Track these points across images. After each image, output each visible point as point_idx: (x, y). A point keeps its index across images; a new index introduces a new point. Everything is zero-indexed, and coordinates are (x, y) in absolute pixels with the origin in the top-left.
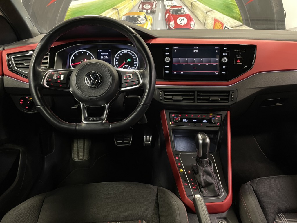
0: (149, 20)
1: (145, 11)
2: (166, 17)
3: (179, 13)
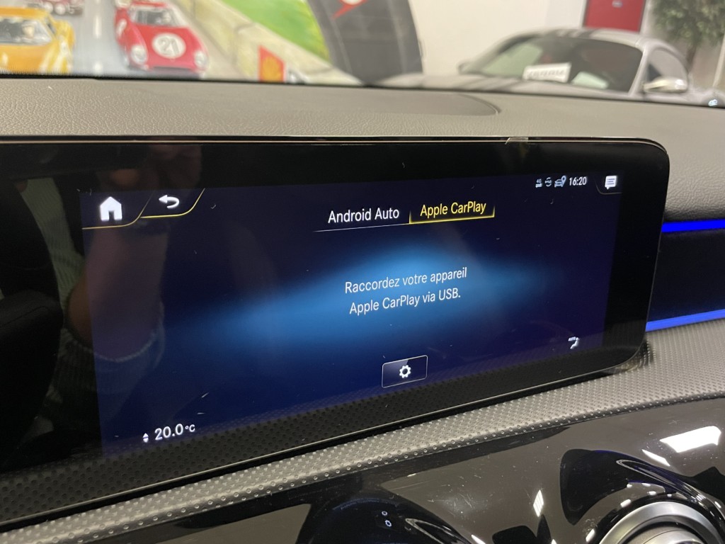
0: (62, 37)
1: (48, 7)
2: (120, 30)
3: (159, 21)
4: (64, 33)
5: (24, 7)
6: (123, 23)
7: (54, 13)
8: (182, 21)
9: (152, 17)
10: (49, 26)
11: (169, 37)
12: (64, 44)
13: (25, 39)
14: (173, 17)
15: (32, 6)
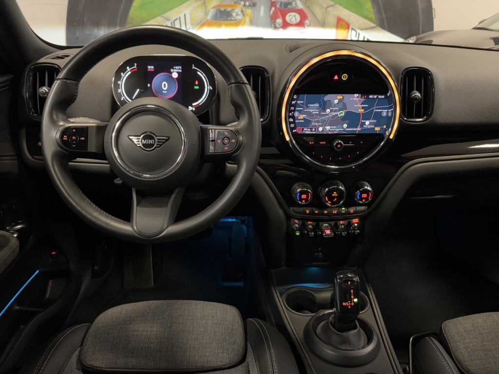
1: (242, 3)
2: (272, 12)
3: (289, 6)
4: (248, 15)
5: (233, 3)
6: (273, 8)
7: (245, 5)
8: (300, 6)
9: (287, 4)
10: (242, 11)
11: (293, 14)
12: (248, 19)
13: (232, 17)
14: (296, 4)
15: (235, 3)
